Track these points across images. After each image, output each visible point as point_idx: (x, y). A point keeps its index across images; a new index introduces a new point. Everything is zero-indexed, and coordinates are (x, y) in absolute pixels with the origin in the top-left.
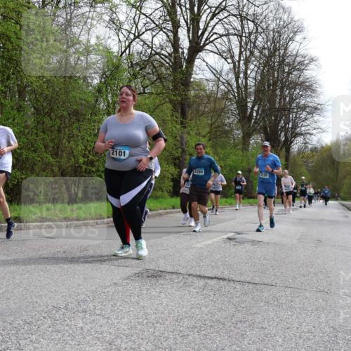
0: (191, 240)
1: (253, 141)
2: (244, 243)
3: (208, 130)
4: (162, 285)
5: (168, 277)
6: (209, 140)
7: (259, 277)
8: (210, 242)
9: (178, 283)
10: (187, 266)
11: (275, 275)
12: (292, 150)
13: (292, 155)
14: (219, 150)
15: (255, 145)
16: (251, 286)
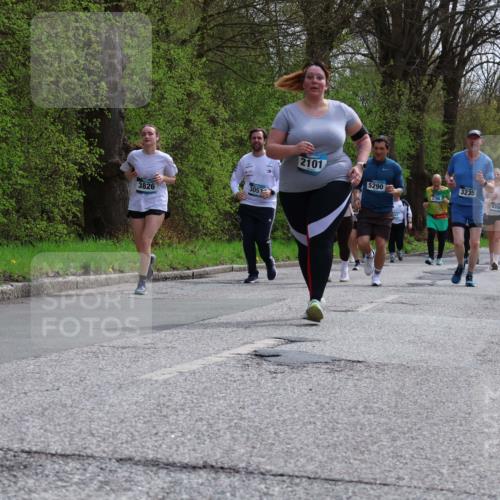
0: (135, 360)
1: (341, 58)
2: (304, 365)
3: (196, 23)
4: (30, 491)
5: (50, 467)
6: (200, 56)
7: (346, 461)
8: (196, 365)
9: (82, 483)
10: (114, 435)
11: (397, 456)
12: (464, 87)
13: (465, 103)
14: (231, 85)
15: (348, 72)
16: (316, 487)
